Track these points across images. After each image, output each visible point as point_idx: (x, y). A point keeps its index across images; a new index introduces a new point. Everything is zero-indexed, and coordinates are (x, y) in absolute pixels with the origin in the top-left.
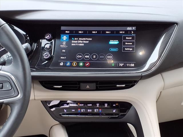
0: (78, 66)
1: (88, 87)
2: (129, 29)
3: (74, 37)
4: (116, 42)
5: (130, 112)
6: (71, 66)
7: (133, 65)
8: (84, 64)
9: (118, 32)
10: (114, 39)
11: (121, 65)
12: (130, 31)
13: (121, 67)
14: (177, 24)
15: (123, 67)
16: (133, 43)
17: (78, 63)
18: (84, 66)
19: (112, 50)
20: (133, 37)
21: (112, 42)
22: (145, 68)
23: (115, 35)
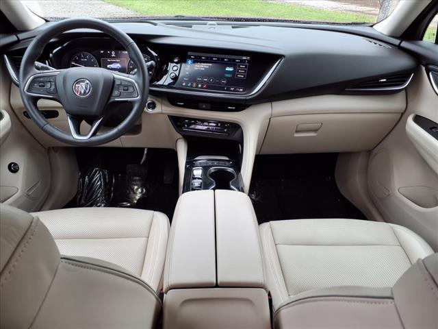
0: (197, 87)
1: (204, 106)
2: (244, 58)
3: (197, 62)
4: (231, 69)
5: (238, 133)
6: (191, 86)
7: (242, 90)
8: (202, 85)
9: (234, 60)
10: (230, 66)
11: (232, 89)
12: (245, 60)
13: (231, 91)
14: (284, 56)
15: (234, 91)
16: (245, 71)
17: (197, 85)
18: (202, 87)
19: (227, 75)
20: (246, 66)
21: (228, 69)
22: (254, 92)
23: (231, 63)
